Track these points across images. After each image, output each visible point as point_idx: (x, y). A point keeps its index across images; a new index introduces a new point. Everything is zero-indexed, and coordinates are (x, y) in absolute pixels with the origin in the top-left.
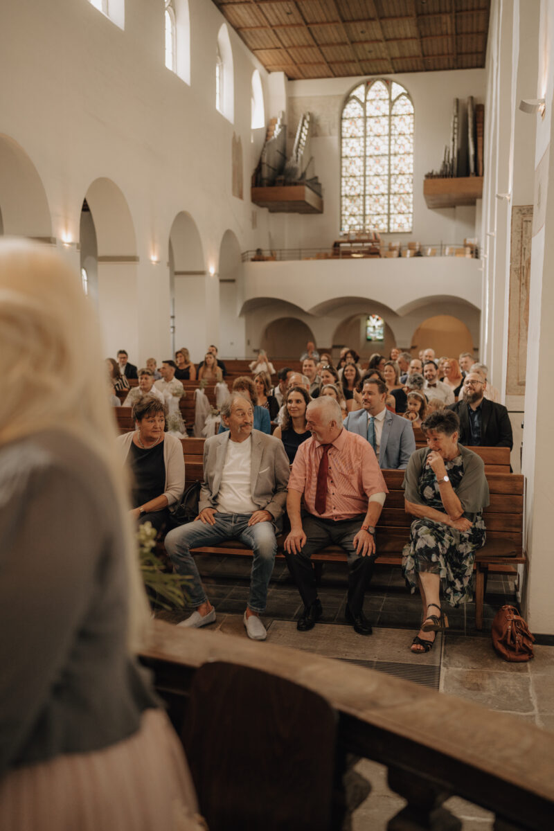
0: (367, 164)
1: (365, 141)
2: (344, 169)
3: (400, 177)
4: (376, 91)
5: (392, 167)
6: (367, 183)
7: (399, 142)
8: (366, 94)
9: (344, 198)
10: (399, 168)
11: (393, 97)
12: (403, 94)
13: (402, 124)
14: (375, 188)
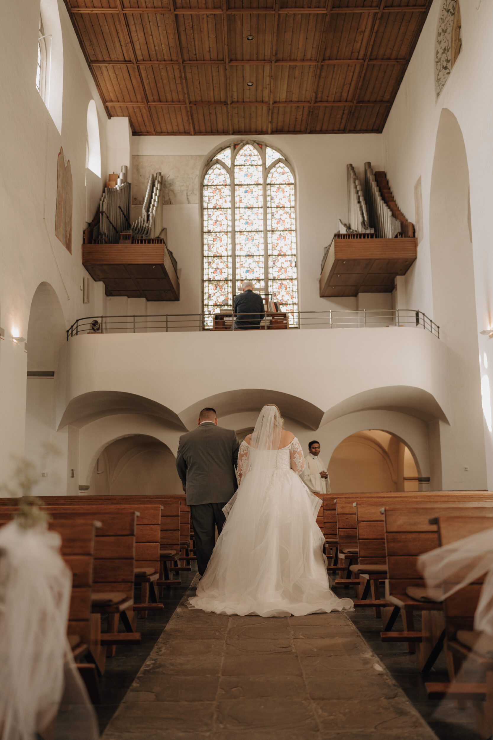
0: (237, 241)
1: (233, 214)
2: (206, 247)
3: (281, 259)
4: (245, 155)
5: (270, 247)
6: (238, 265)
7: (277, 216)
8: (233, 158)
9: (206, 284)
10: (278, 248)
11: (268, 164)
12: (279, 161)
13: (280, 195)
14: (247, 271)
